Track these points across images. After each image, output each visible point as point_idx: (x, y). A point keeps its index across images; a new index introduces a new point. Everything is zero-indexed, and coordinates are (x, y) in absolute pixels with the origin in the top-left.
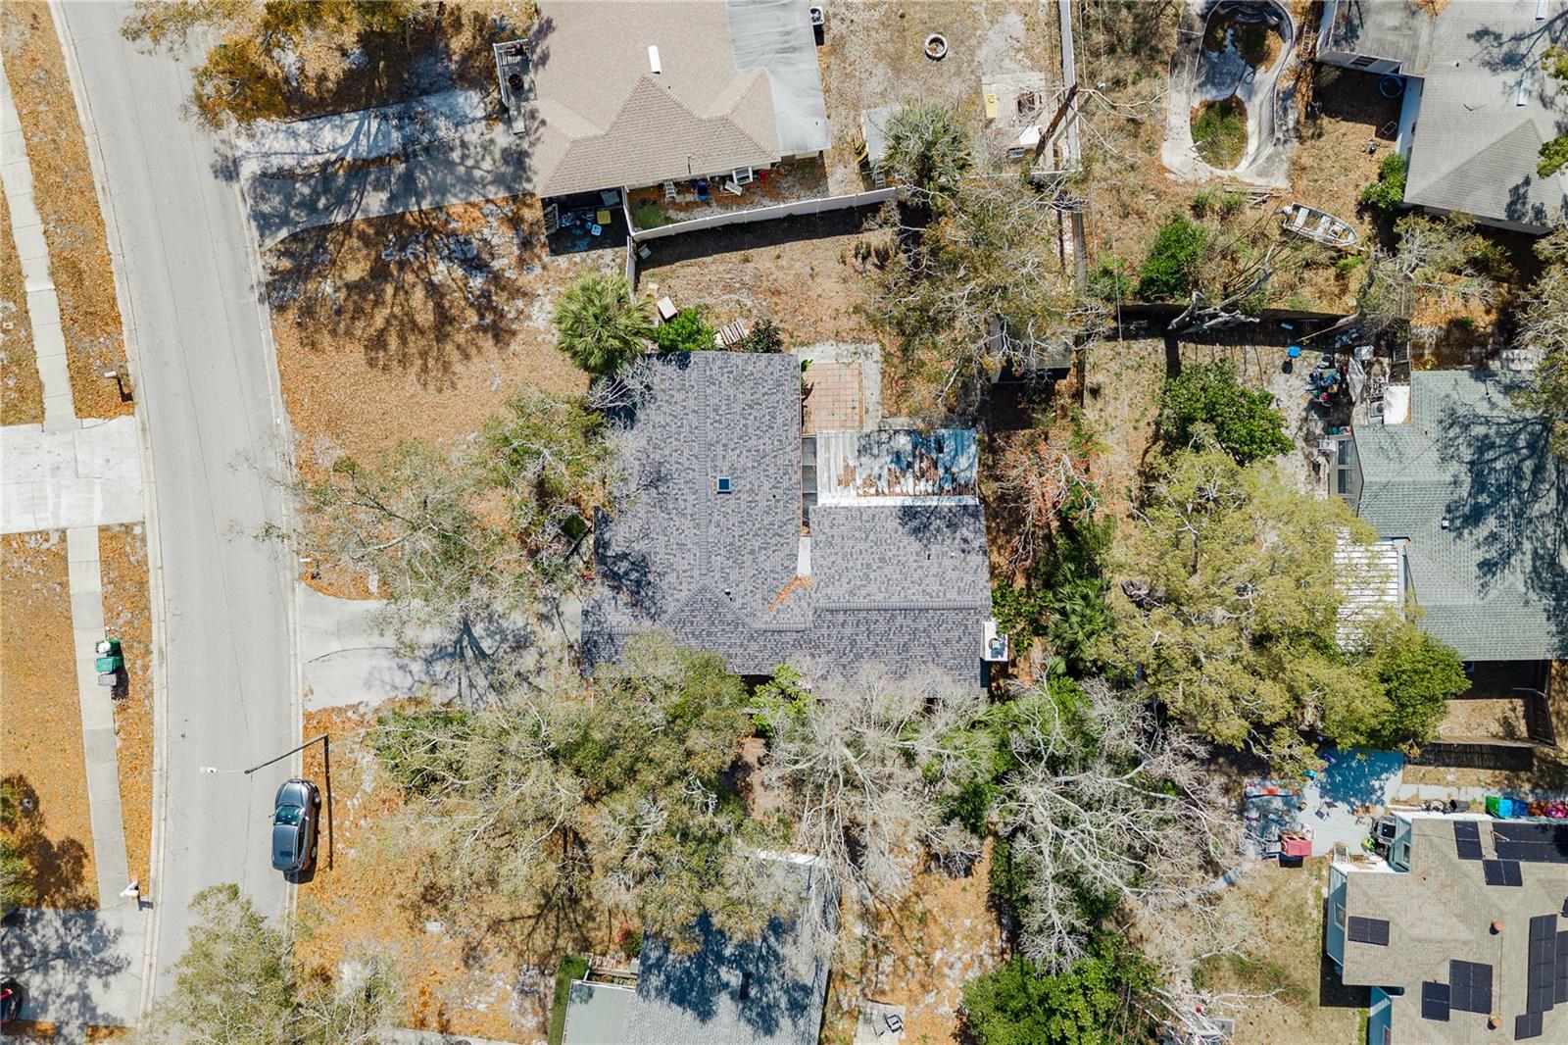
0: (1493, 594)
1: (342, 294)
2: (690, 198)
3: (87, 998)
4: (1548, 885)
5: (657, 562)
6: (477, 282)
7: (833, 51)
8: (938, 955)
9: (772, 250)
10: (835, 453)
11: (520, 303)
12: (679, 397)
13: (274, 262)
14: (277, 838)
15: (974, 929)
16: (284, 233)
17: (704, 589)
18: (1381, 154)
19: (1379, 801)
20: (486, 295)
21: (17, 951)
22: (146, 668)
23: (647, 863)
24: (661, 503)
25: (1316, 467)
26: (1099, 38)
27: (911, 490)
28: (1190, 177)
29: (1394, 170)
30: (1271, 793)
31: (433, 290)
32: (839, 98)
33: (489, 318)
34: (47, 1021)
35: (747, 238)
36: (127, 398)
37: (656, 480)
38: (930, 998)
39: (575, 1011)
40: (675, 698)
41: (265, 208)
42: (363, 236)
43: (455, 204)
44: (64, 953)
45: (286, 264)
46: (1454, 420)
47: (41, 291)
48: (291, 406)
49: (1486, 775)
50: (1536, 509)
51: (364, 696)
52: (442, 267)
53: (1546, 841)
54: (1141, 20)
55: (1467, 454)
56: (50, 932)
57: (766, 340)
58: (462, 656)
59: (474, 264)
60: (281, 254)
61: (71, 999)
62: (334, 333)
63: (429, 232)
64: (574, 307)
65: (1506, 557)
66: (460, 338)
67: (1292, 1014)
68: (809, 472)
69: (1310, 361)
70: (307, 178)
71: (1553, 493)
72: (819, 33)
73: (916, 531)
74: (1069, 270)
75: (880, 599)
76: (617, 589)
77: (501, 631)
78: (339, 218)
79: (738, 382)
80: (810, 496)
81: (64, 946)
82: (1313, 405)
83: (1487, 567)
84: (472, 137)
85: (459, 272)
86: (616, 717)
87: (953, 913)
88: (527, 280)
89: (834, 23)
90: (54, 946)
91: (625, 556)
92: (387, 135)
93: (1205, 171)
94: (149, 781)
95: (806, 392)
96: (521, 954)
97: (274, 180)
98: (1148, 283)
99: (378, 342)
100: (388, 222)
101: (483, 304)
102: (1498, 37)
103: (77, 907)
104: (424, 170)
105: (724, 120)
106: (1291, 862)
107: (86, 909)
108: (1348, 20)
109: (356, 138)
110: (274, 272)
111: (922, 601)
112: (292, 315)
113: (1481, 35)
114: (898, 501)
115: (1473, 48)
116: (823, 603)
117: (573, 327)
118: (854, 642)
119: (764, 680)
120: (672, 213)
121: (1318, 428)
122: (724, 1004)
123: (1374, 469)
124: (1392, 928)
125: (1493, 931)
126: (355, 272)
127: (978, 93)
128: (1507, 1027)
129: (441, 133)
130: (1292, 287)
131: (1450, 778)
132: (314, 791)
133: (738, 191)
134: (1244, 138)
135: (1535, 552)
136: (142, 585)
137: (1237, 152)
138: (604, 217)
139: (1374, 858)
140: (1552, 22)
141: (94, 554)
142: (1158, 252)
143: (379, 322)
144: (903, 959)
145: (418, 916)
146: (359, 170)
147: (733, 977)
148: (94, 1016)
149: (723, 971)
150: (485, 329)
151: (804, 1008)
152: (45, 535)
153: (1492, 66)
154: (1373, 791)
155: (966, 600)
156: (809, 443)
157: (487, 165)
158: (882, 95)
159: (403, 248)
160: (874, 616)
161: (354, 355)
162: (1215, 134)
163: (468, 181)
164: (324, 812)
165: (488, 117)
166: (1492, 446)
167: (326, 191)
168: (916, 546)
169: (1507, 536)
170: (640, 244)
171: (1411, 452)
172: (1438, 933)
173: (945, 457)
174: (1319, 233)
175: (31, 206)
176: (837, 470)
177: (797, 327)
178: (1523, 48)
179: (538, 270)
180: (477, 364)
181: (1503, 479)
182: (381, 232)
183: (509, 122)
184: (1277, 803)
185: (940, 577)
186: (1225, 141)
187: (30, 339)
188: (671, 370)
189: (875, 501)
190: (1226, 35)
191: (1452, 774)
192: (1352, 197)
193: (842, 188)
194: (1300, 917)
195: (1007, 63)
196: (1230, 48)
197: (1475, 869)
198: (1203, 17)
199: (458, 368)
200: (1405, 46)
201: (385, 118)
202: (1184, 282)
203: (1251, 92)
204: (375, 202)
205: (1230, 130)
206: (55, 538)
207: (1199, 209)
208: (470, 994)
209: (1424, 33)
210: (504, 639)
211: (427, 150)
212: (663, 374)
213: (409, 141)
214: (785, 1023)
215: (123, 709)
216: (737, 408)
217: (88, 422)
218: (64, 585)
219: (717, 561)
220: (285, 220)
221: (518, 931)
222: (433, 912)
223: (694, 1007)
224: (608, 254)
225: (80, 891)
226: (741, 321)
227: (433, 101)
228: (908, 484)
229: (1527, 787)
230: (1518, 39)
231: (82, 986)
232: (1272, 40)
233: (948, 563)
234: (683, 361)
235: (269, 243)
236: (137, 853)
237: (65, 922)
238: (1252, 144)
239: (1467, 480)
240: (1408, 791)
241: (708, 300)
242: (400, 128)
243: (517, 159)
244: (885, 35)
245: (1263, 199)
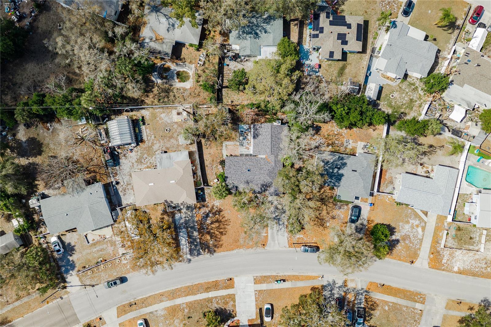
0: (271, 31)
1: (213, 240)
2: (195, 176)
3: (339, 287)
4: (324, 22)
5: (262, 182)
6: (211, 215)
7: (168, 149)
8: (336, 133)
9: (205, 161)
10: (244, 151)
11: (215, 207)
12: (233, 178)
13: (206, 252)
14: (311, 252)
15: (331, 126)
16: (201, 250)
17: (267, 174)
18: (188, 47)
19: (309, 49)
20: (213, 213)
21: (330, 299)
22: (280, 276)
23: (311, 183)
24: (252, 182)
25: (247, 60)
26: (166, 100)
27: (250, 137)
28: (192, 83)
29: (191, 45)
30: (307, 70)
31: (212, 223)
32: (177, 149)
33: (217, 213)
34: (343, 294)
35: (203, 166)
36: (231, 279)
37: (248, 183)
38: (343, 134)
39: (342, 199)
40: (284, 178)
41: (196, 254)
42: (202, 236)
43: (196, 219)
44: (331, 291)
45: (207, 250)
46: (239, 37)
47: (211, 294)
48: (233, 249)
49: (305, 29)
50: (255, 23)
51: (286, 237)
52: (208, 221)
53: (316, 22)
54: (162, 91)
55: (245, 35)
56: (327, 293)
57: (223, 163)
58: (279, 219)
59: (207, 216)
60: (205, 251)
61: (339, 290)
62: (219, 241)
63: (201, 224)
64: (218, 195)
65: (264, 29)
66: (221, 218)
67: (349, 67)
68: (247, 155)
69: (227, 61)
70: (191, 246)
71: (252, 19)
72: (166, 152)
73: (257, 136)
74: (209, 106)
75: (269, 143)
76: (267, 190)
77: (274, 211)
78: (198, 240)
79: (230, 168)
80: (251, 155)
81: (330, 291)
82: (235, 61)
83: (266, 32)
84: (184, 216)
85: (209, 218)
86: (287, 188)
87: (328, 130)
88: (210, 206)
89: (163, 149)
90: (330, 293)
91: (261, 188)
92: (183, 231)
93: (191, 80)
94: (300, 276)
95: (231, 155)
96: (333, 209)
97: (191, 252)
98: (213, 92)
99: (221, 233)
100: (199, 232)
101: (215, 214)
102: (169, 28)
103: (323, 288)
104: (190, 225)
105: (183, 169)
106: (320, 66)
107: (323, 287)
108: (165, 54)
109: (184, 237)
110: (208, 252)
111: (270, 136)
112: (216, 249)
113: (168, 30)
114: (252, 139)
115: (170, 32)
116: (270, 153)
117: (222, 196)
118: (277, 148)
119: (283, 164)
120: (198, 180)
121: (239, 60)
122: (341, 172)
123: (248, 52)
124: (331, 51)
125: (332, 32)
126: (208, 237)
127: (176, 123)
128: (349, 30)
129: (183, 222)
130: (213, 64)
131: (305, 36)
132: (303, 246)
133: (194, 167)
134: (184, 71)
135: (263, 23)
136: (265, 277)
137: (186, 72)
138: (199, 192)
139: (320, 51)
140: (166, 18)
141: (259, 285)
142: (207, 90)
143: (218, 233)
144: (336, 139)
145: (326, 227)
146: (189, 236)
147: (336, 170)
148: (343, 286)
149: (335, 172)
150: (219, 214)
151: (342, 157)
152: (256, 294)
153: (174, 29)
154: (307, 51)
155: (270, 128)
156: (241, 155)
157: (189, 213)
158: (177, 140)
159: (204, 229)
160: (272, 144)
161: (224, 237)
162: (183, 77)
163: (192, 216)
164: (307, 244)
165: (180, 213)
166: (244, 31)
167: (193, 243)
168: (260, 136)
169: (260, 28)
170: (204, 185)
171: (245, 45)
172: (332, 42)
173: (244, 130)
174: (203, 59)
175: (196, 296)
176: (246, 150)
177: (219, 157)
178: (171, 23)
179: (209, 204)
180: (225, 215)
181: (250, 29)
182: (201, 233)
183: (181, 209)
184: (309, 69)
185: (266, 132)
186: (184, 75)
187: (220, 296)
188: (228, 179)
189: (252, 143)
190: (165, 75)
191: (304, 36)
192: (196, 52)
193: (194, 148)
194: (330, 65)
195: (171, 117)
196: (167, 74)
197: (321, 35)
198: (162, 80)
199: (226, 219)
200: (169, 44)
201: (180, 232)
202: (213, 86)
203: (175, 70)
204: (196, 234)
205: (182, 74)
206: (256, 292)
207: (198, 82)
208: (340, 218)
209: (167, 40)
210: (276, 211)
211: (186, 224)
212: (229, 181)
213: (184, 228)
214: (345, 161)
215: (287, 280)
216: (235, 168)
217: (235, 286)
218: (265, 290)
219: (262, 172)
220: (199, 250)
221: (329, 209)
222: (325, 224)
223: (341, 177)
224: (206, 191)
225: (320, 288)
226: (218, 167)
227: (177, 223)
228: (249, 137)
229: (307, 21)
230: (169, 24)
231: (337, 288)
232: (166, 66)
233: (263, 131)
234: (227, 177)
235: (203, 253)
236: (314, 278)
237: (326, 291)
238: (185, 70)
239: (250, 35)
240: (307, 44)
241: (214, 173)
242: (182, 229)
243: (188, 208)
244: (165, 140)
245: (196, 69)
